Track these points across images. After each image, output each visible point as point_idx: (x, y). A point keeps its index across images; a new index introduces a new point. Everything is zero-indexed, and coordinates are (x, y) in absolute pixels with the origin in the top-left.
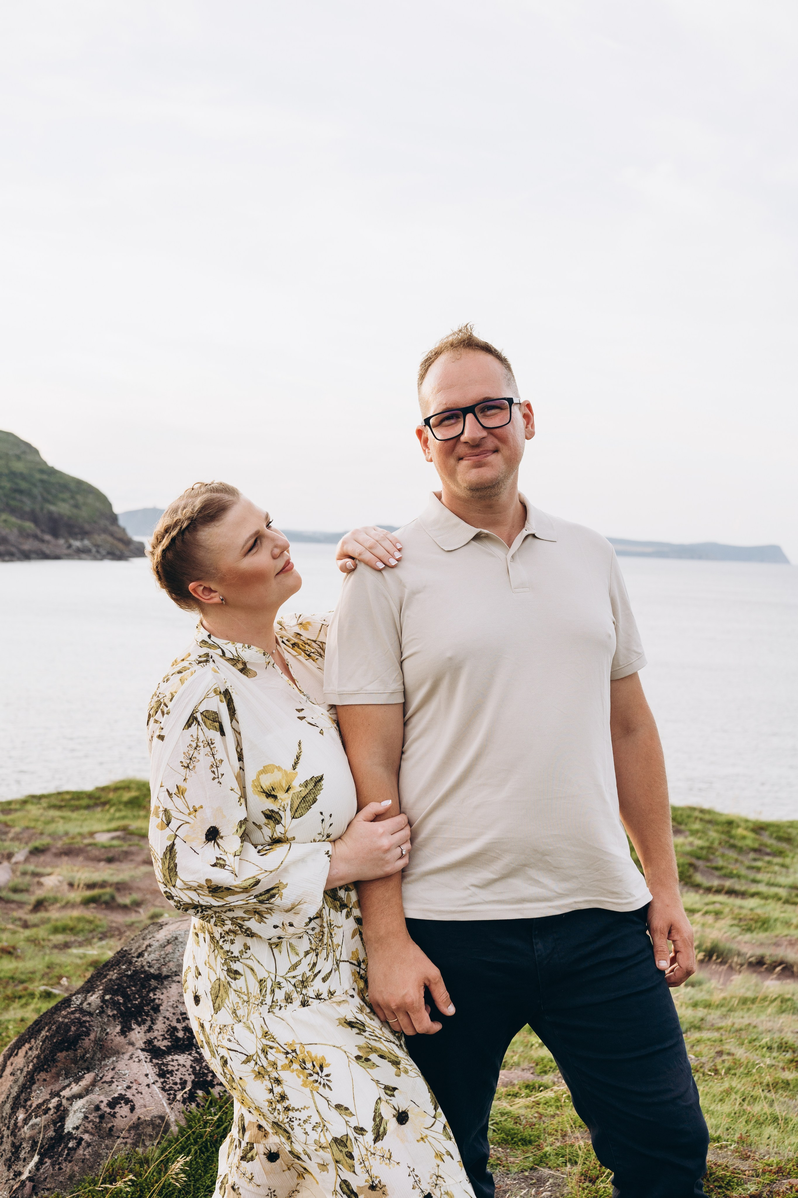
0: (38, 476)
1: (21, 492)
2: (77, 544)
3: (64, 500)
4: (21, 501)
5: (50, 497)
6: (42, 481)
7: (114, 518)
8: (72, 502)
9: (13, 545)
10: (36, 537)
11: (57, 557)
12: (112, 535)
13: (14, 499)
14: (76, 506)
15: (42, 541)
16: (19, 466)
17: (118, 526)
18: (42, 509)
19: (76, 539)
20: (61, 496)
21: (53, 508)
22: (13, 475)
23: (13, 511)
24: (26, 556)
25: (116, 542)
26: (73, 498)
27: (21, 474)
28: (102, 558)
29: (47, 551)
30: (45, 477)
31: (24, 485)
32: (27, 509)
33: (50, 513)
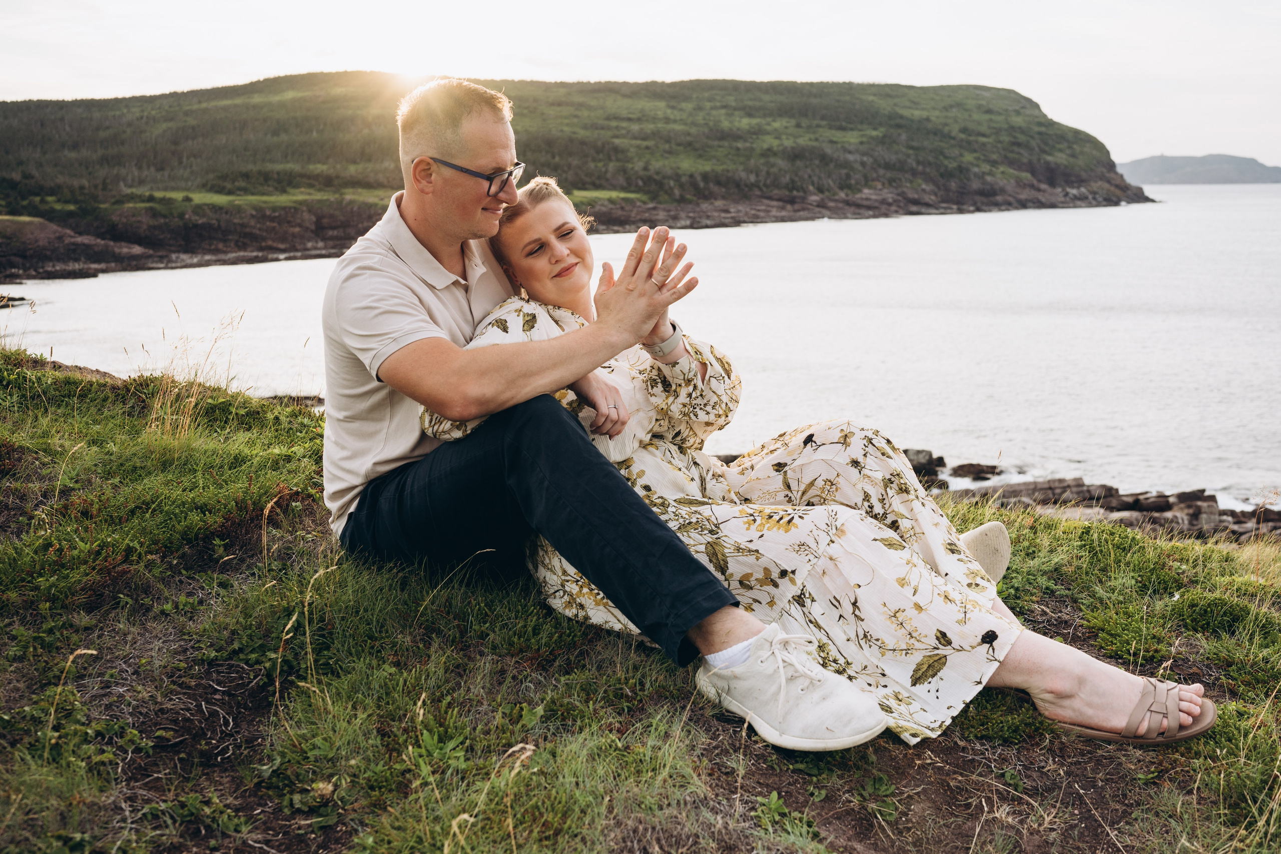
0: (1036, 129)
1: (1019, 144)
2: (1074, 191)
3: (1061, 150)
4: (1019, 153)
5: (1047, 149)
6: (1040, 133)
7: (1111, 166)
8: (1068, 152)
9: (1010, 195)
10: (1032, 186)
11: (1053, 206)
12: (1109, 182)
13: (1012, 152)
14: (1073, 156)
15: (1039, 190)
16: (1018, 121)
17: (1116, 173)
18: (1039, 160)
19: (1073, 187)
20: (1058, 146)
21: (1049, 158)
22: (1012, 129)
23: (1011, 163)
24: (1023, 205)
25: (1112, 188)
26: (1070, 147)
27: (1020, 128)
28: (1098, 205)
29: (1043, 200)
30: (1043, 129)
31: (1022, 138)
32: (1025, 160)
33: (1047, 163)
